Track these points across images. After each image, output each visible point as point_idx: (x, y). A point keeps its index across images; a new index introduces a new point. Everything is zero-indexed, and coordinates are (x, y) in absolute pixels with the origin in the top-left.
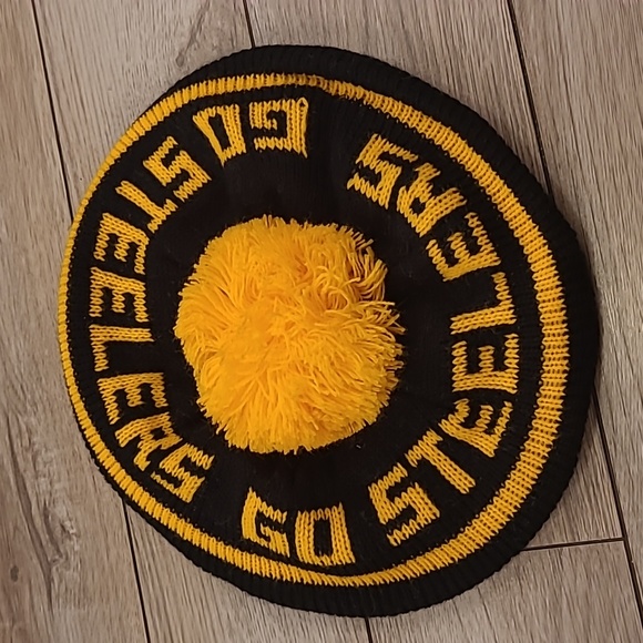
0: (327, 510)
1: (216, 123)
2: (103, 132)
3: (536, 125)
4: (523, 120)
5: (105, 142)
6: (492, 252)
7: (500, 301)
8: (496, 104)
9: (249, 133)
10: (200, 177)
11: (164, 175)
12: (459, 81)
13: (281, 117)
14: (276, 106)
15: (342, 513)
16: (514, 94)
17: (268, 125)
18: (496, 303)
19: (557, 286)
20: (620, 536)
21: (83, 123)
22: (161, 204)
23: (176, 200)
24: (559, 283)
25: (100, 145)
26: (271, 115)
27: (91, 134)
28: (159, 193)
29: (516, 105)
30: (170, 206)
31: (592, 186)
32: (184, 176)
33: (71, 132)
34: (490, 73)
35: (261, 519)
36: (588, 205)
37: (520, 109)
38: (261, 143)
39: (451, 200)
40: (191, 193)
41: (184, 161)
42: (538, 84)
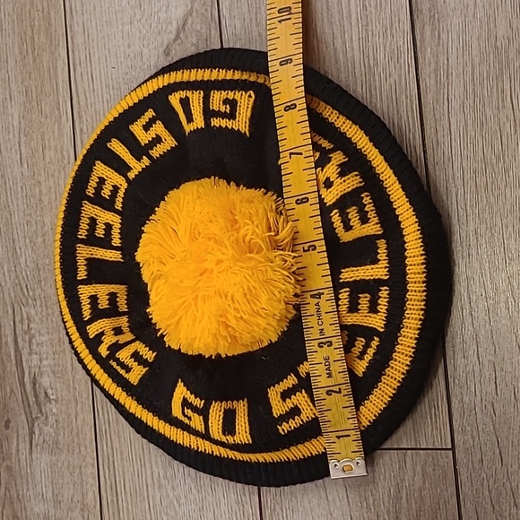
0: (235, 402)
1: (185, 103)
2: (105, 99)
3: (423, 130)
4: (414, 125)
5: (106, 107)
6: (377, 224)
7: (379, 260)
8: (396, 112)
9: (208, 113)
10: (169, 142)
11: (144, 138)
12: (370, 91)
13: (233, 104)
14: (231, 95)
15: (246, 405)
16: (409, 105)
17: (223, 109)
18: (376, 261)
19: (422, 255)
20: (450, 447)
21: (91, 91)
22: (139, 159)
23: (150, 157)
24: (423, 252)
25: (102, 109)
26: (226, 101)
27: (97, 100)
28: (138, 150)
29: (410, 113)
30: (146, 161)
31: (459, 182)
32: (158, 140)
33: (82, 97)
34: (393, 87)
35: (185, 403)
36: (454, 196)
37: (413, 117)
38: (216, 122)
39: (353, 181)
40: (162, 153)
41: (159, 128)
42: (428, 99)
